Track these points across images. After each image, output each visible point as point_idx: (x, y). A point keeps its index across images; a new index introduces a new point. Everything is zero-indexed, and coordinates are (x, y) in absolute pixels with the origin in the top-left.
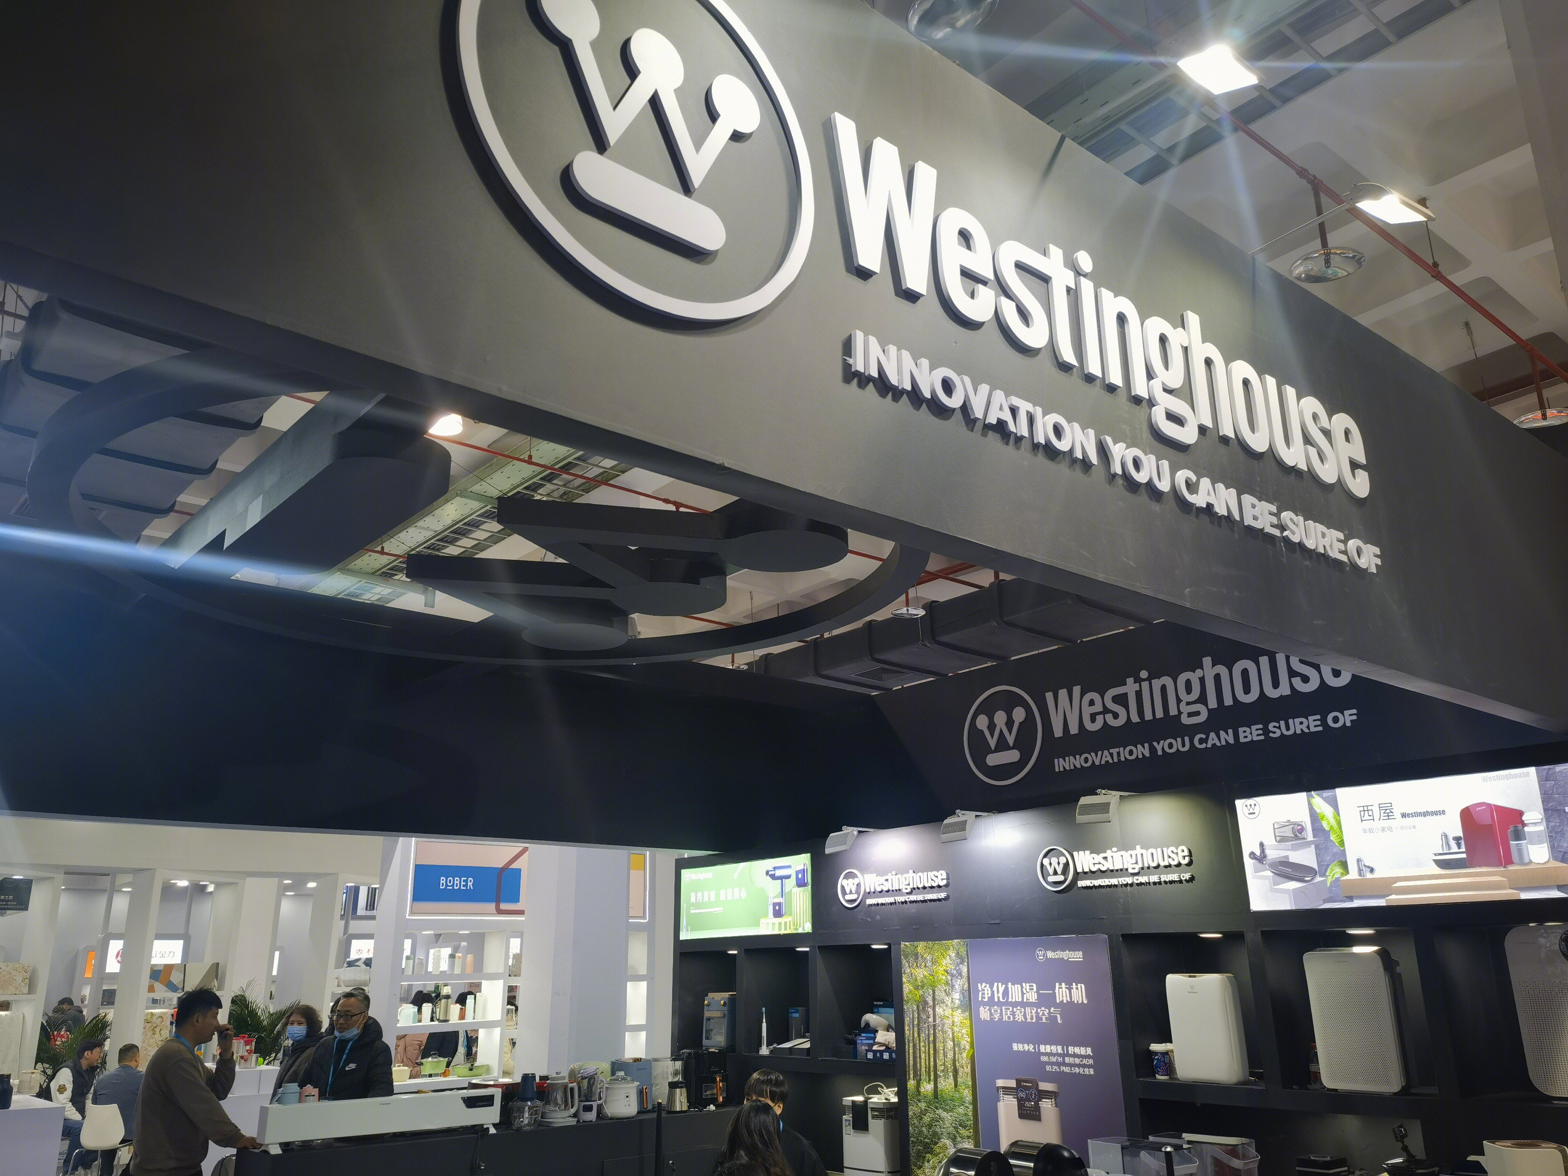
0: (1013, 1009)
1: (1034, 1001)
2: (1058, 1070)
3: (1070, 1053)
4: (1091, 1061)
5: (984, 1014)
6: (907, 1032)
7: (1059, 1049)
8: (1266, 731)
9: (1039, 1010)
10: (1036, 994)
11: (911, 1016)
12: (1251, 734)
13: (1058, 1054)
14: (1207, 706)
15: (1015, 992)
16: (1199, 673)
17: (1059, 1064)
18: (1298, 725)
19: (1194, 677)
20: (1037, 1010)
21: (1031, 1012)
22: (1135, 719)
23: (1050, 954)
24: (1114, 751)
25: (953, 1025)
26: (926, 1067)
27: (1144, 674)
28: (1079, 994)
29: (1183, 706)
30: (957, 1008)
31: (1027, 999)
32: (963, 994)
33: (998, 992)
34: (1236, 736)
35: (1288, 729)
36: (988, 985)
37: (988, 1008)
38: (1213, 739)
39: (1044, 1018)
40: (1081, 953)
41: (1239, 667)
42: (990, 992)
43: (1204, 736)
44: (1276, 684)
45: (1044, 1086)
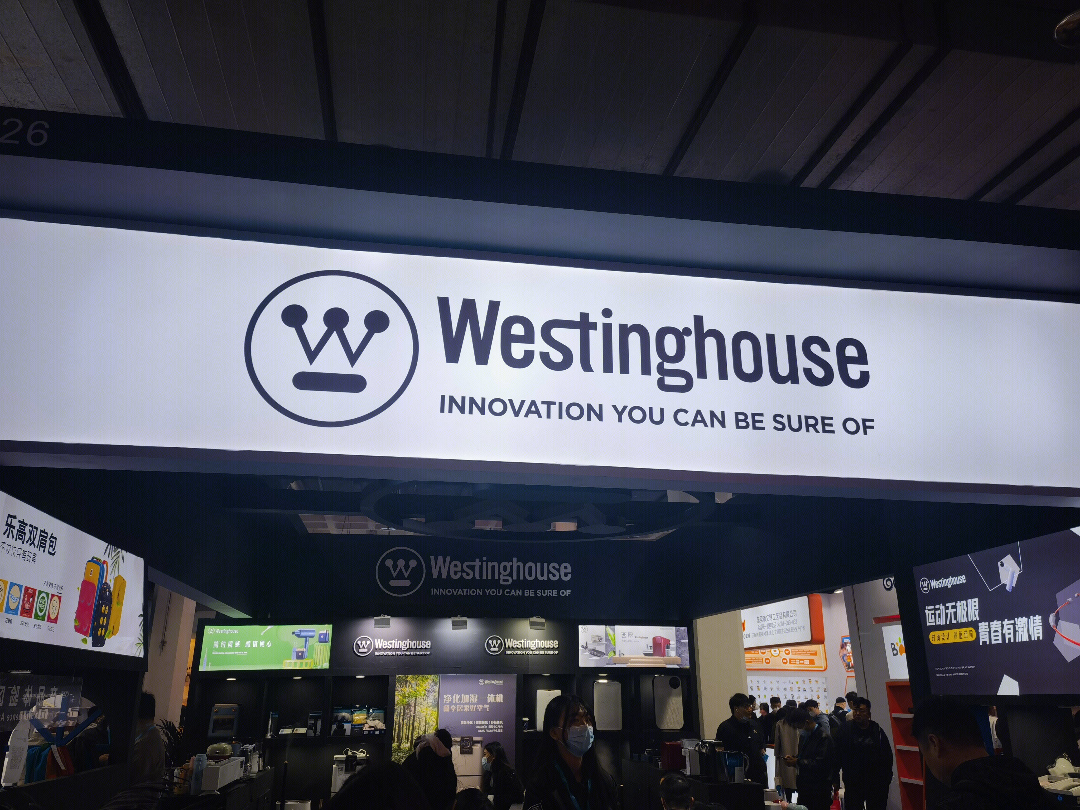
0: (463, 706)
1: (475, 702)
2: (485, 731)
3: (492, 723)
4: (502, 726)
5: (446, 709)
6: (395, 720)
7: (486, 722)
8: (536, 593)
9: (477, 706)
10: (477, 699)
11: (399, 711)
12: (529, 593)
13: (485, 725)
14: (512, 579)
15: (465, 698)
16: (511, 563)
17: (485, 729)
18: (549, 593)
19: (508, 565)
20: (476, 706)
21: (473, 707)
22: (477, 577)
23: (487, 682)
24: (465, 590)
25: (426, 715)
26: (406, 736)
27: (485, 558)
28: (500, 698)
29: (501, 576)
30: (430, 707)
31: (472, 701)
32: (435, 700)
33: (456, 699)
34: (523, 593)
35: (544, 593)
36: (450, 696)
37: (449, 706)
38: (513, 592)
39: (480, 709)
40: (503, 681)
41: (528, 565)
42: (451, 699)
43: (509, 590)
44: (542, 575)
45: (475, 739)
